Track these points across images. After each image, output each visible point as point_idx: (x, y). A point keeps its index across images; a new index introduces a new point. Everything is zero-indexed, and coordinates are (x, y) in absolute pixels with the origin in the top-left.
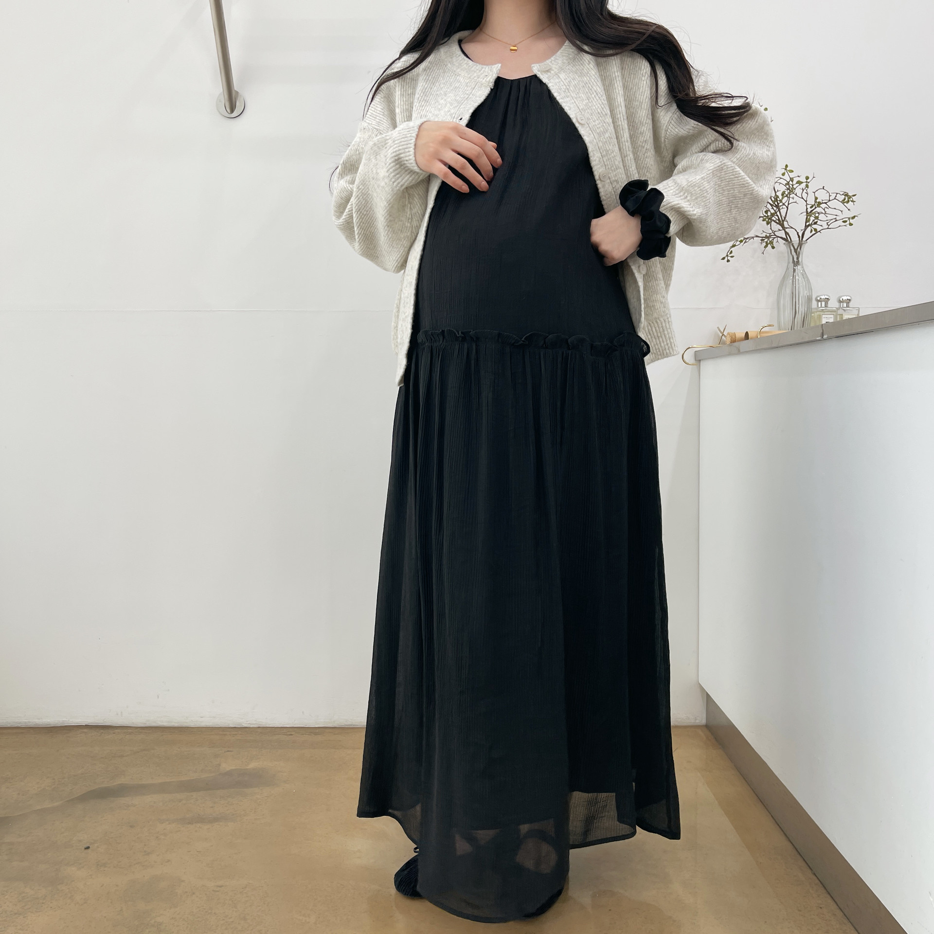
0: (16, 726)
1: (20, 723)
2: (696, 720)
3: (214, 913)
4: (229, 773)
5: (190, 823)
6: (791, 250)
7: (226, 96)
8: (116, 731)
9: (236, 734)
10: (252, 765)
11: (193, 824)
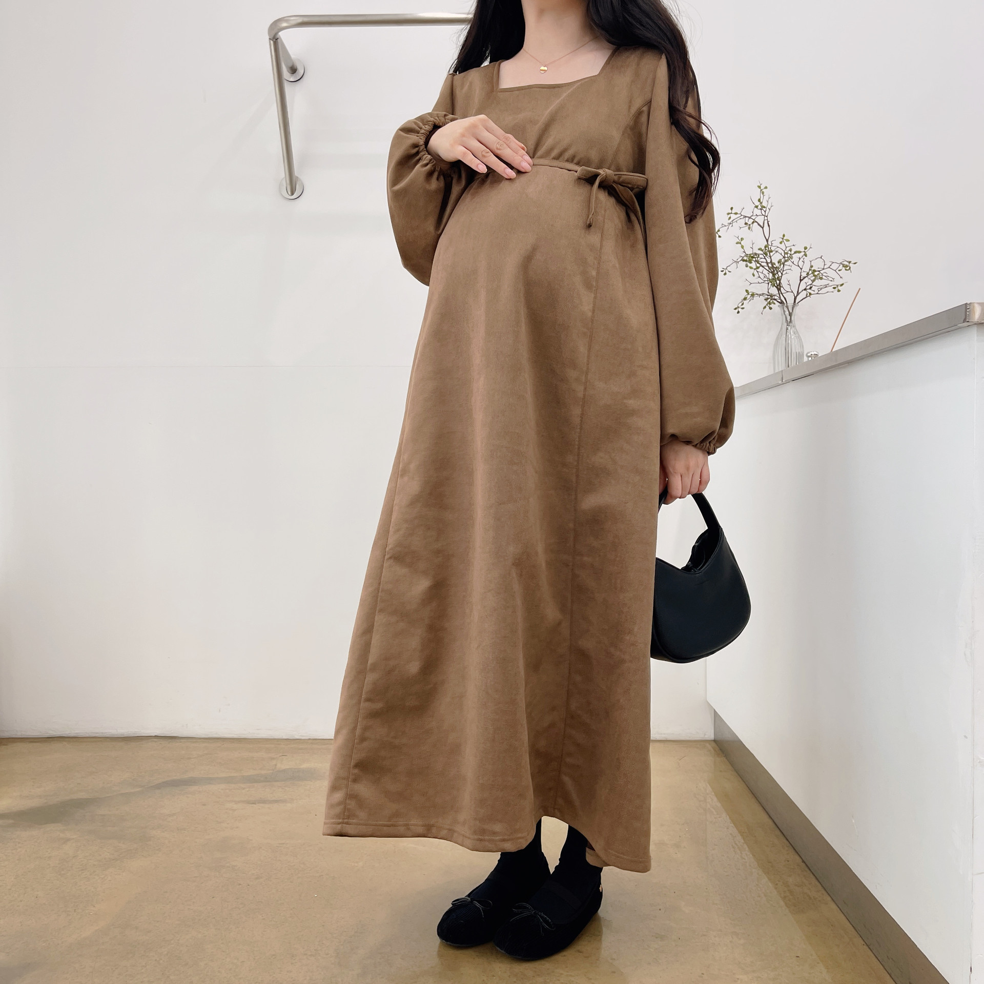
0: (94, 735)
1: (97, 733)
2: (705, 735)
3: (280, 860)
4: (284, 771)
5: (253, 803)
6: (784, 311)
7: (288, 182)
8: (182, 740)
9: (289, 744)
10: (305, 766)
11: (255, 804)
